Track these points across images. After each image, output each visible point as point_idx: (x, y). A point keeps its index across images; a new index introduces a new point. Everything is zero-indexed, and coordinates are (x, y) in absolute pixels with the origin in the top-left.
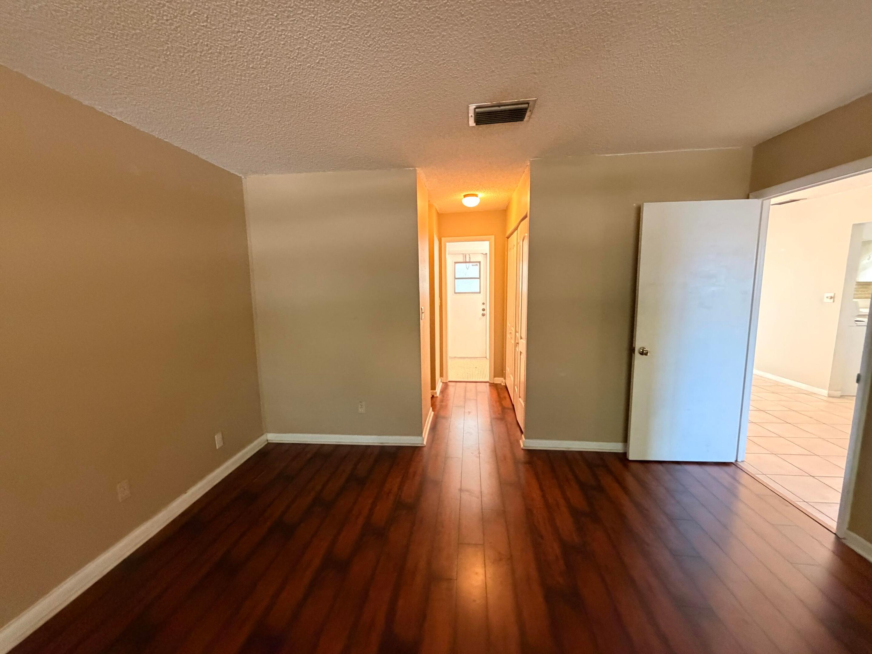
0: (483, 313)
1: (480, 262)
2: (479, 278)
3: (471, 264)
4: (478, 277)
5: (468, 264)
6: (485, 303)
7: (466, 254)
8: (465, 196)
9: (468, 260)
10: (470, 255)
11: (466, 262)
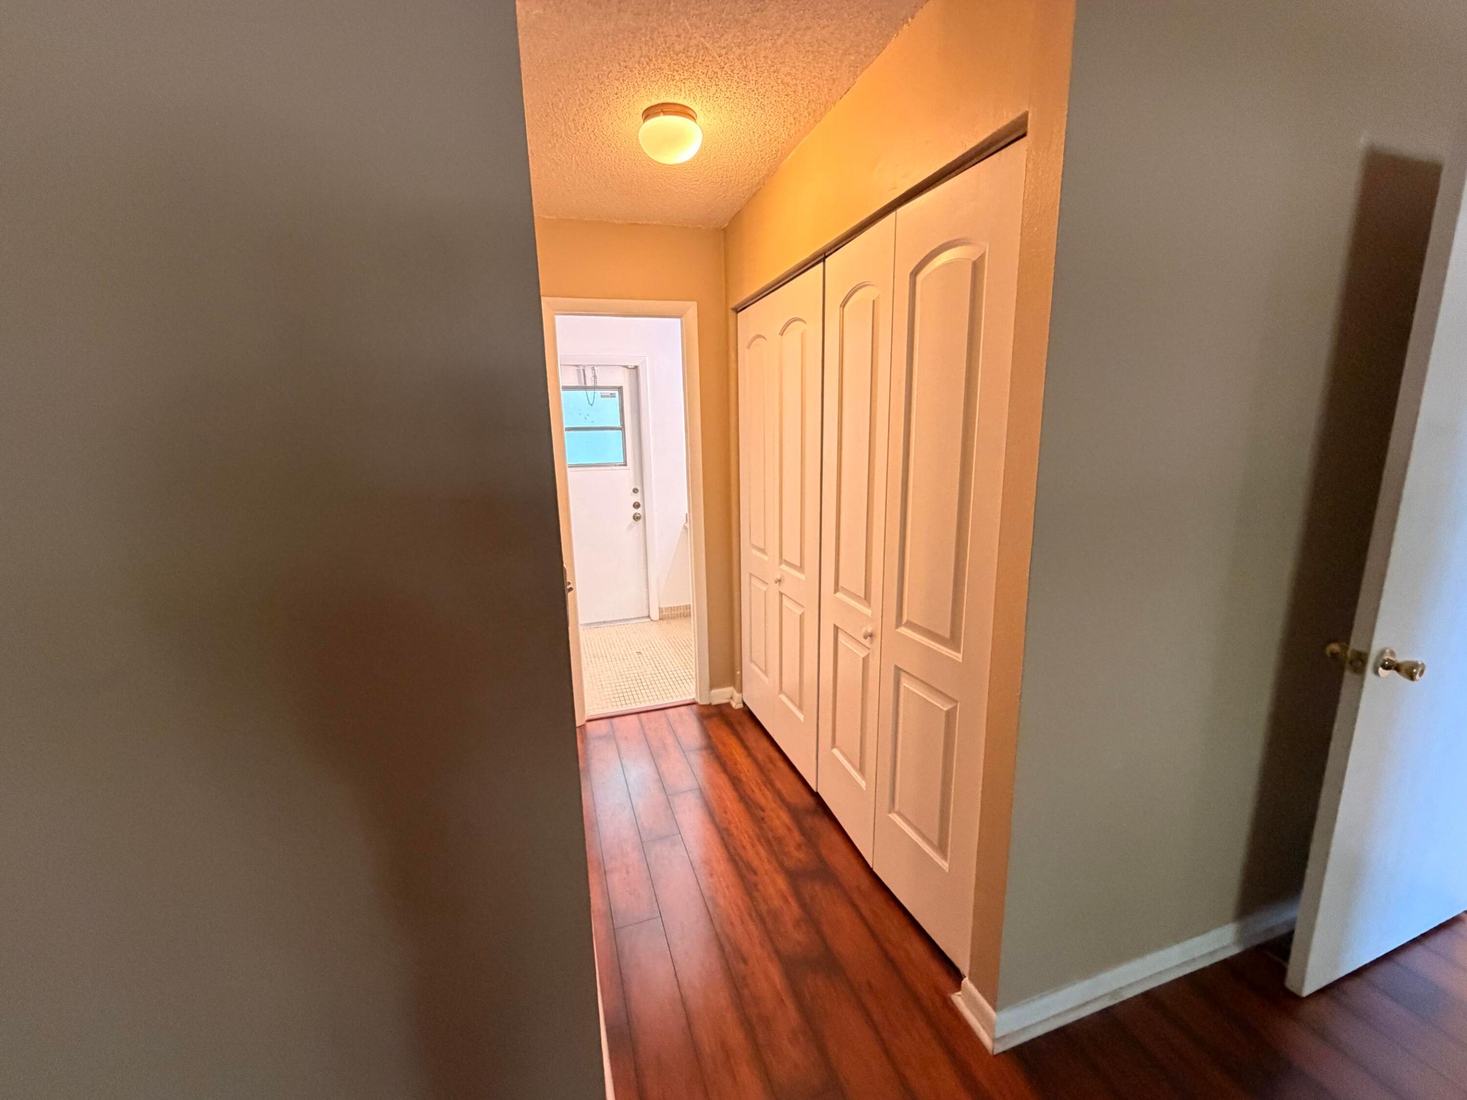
0: (635, 514)
1: (620, 389)
2: (622, 429)
3: (598, 392)
4: (618, 425)
5: (590, 393)
6: (639, 488)
7: (584, 366)
8: (649, 113)
9: (590, 383)
10: (596, 368)
11: (586, 388)
